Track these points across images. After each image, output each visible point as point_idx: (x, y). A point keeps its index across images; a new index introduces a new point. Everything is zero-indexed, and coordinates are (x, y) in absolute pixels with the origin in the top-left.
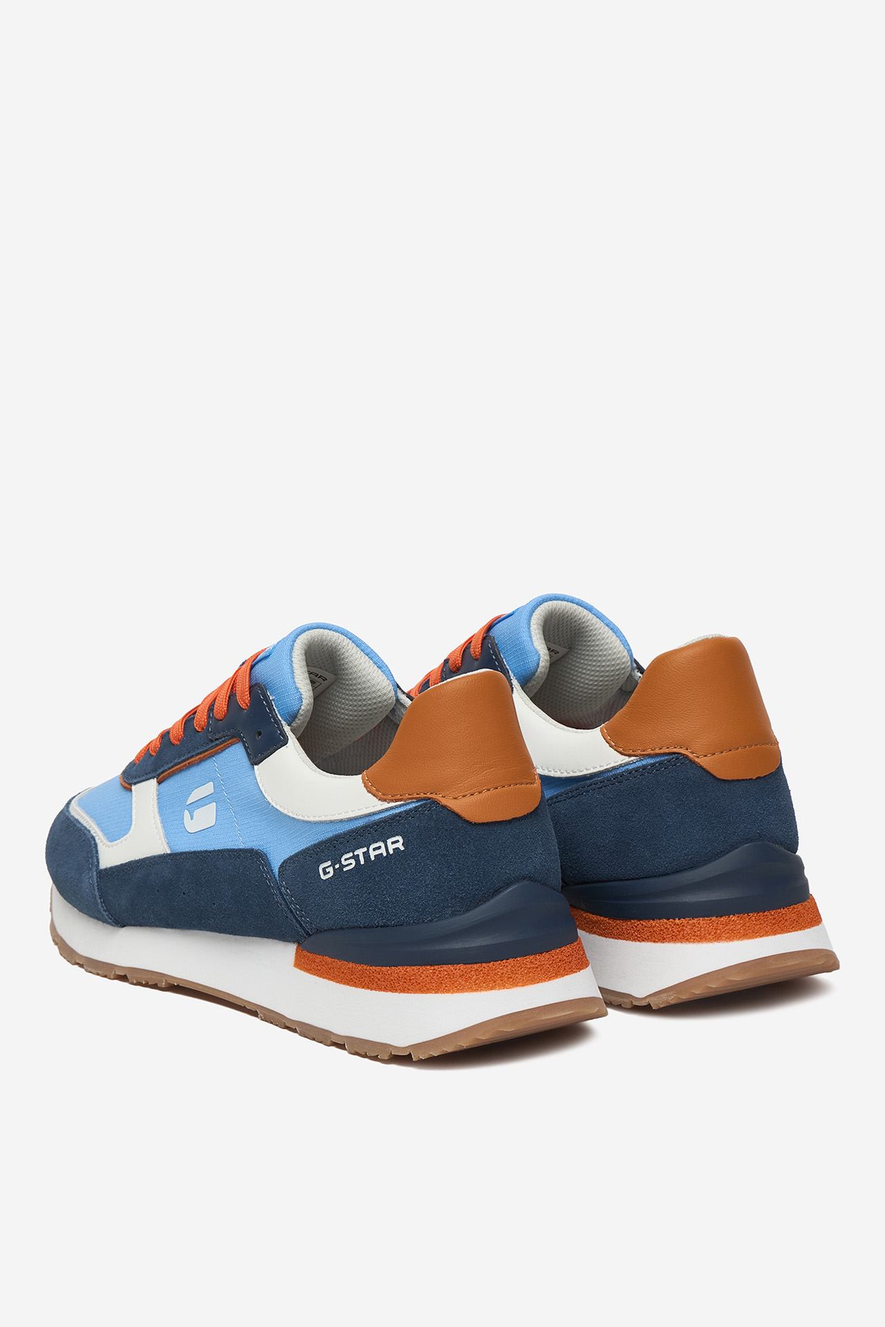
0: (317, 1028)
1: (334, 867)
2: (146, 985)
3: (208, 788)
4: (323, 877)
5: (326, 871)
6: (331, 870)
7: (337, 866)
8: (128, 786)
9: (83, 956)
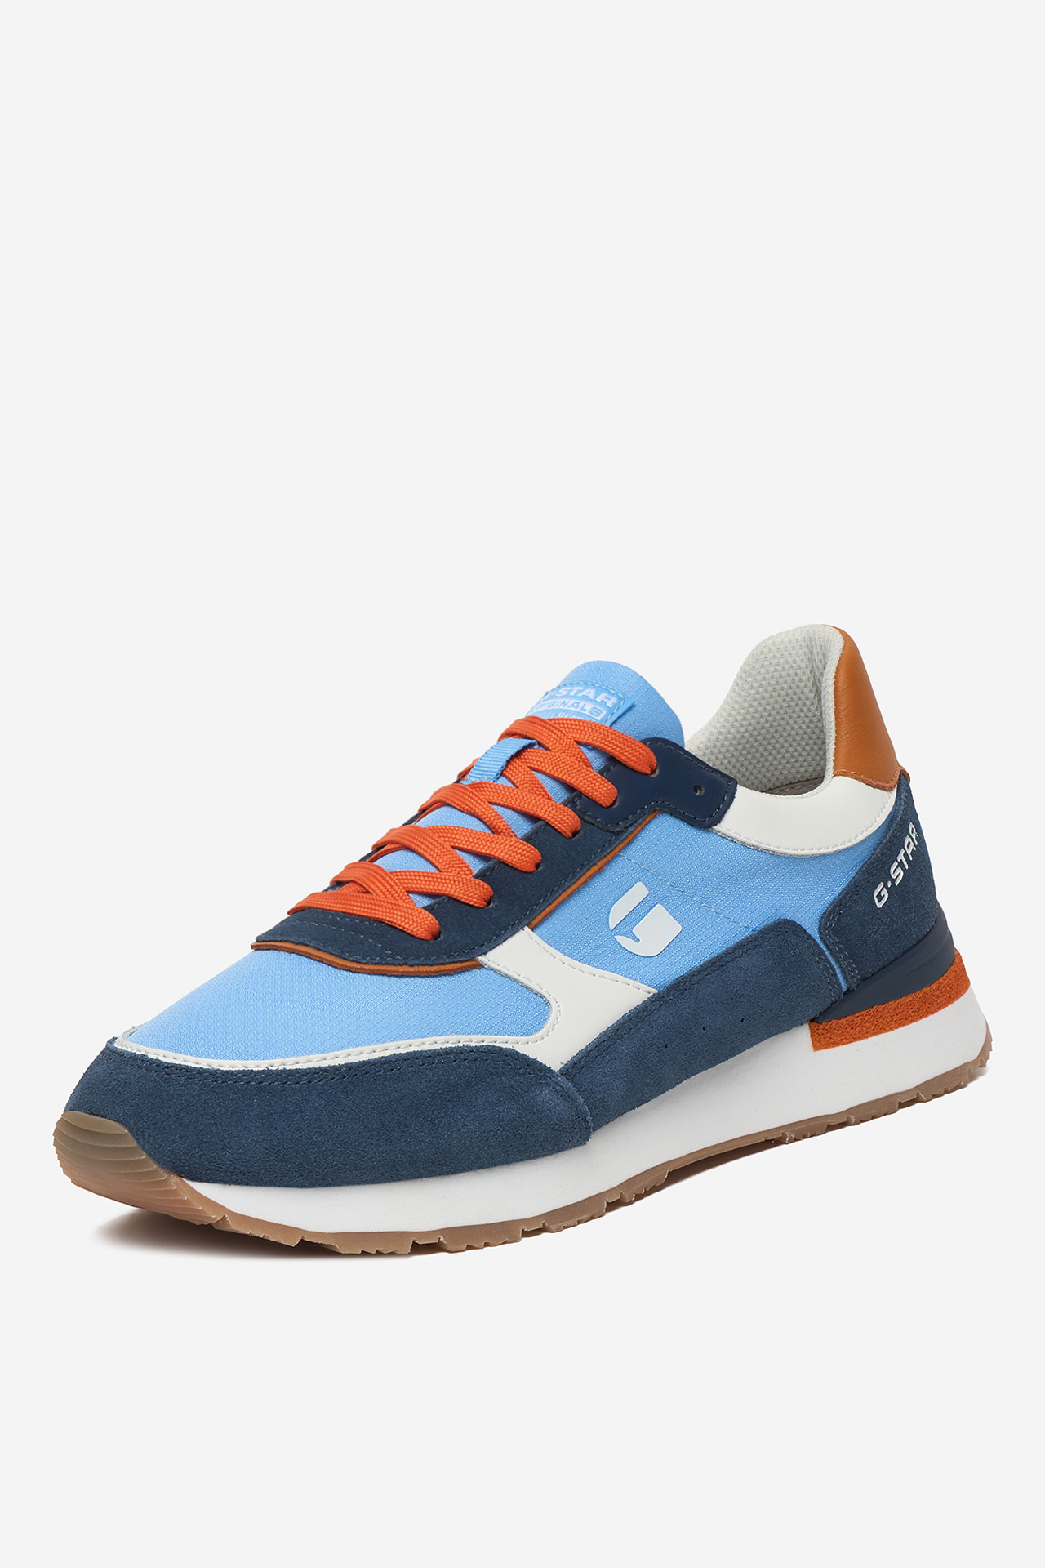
0: (877, 1100)
1: (887, 887)
2: (648, 1193)
3: (639, 892)
4: (879, 905)
5: (881, 895)
6: (885, 893)
7: (889, 884)
8: (473, 963)
9: (539, 1216)
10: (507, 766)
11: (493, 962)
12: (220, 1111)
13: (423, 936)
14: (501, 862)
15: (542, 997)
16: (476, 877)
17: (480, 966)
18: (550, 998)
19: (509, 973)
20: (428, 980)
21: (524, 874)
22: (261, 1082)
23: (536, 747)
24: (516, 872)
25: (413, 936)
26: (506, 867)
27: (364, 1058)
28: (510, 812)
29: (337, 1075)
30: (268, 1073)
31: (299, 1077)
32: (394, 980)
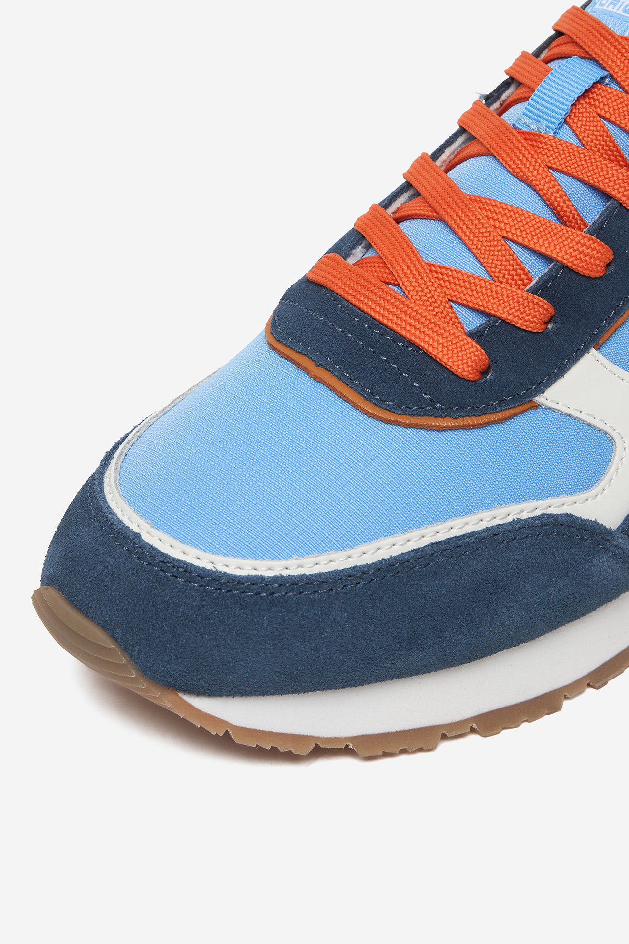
8: (529, 405)
10: (571, 111)
11: (552, 401)
12: (223, 631)
13: (470, 377)
14: (565, 267)
15: (606, 433)
16: (534, 291)
17: (536, 406)
18: (614, 434)
19: (570, 412)
20: (475, 432)
21: (593, 281)
22: (273, 593)
23: (607, 80)
24: (582, 278)
25: (457, 375)
26: (571, 273)
27: (396, 551)
28: (576, 184)
29: (364, 580)
30: (281, 581)
31: (318, 585)
32: (434, 434)
